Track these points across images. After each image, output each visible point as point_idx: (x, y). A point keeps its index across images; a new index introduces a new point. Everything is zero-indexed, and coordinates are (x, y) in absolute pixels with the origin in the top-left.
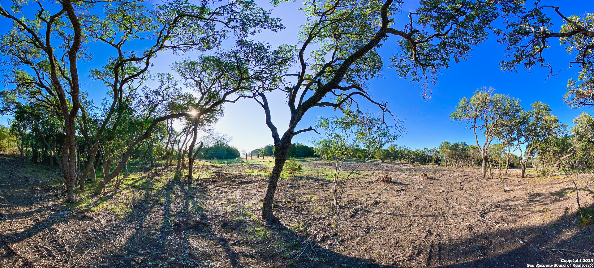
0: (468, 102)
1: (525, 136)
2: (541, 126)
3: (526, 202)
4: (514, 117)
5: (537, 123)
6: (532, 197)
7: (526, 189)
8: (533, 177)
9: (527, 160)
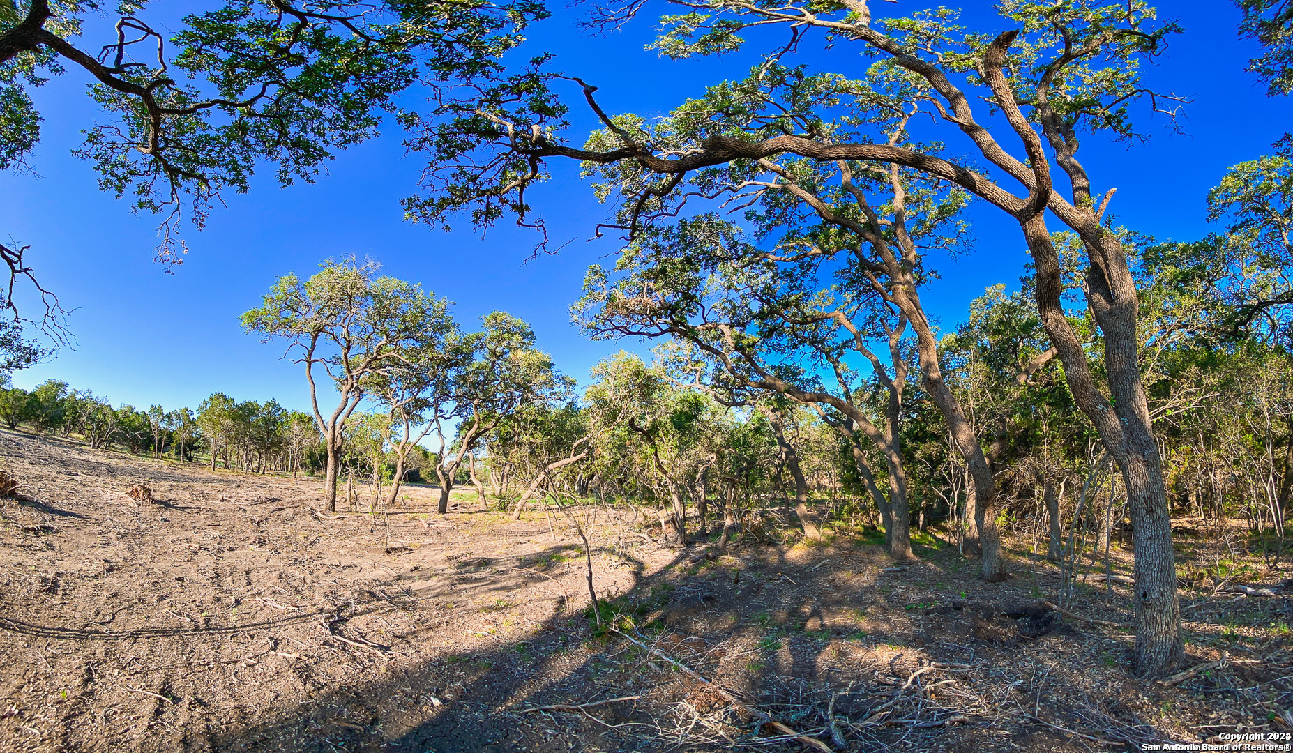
0: (299, 287)
1: (456, 398)
2: (502, 375)
3: (447, 582)
4: (428, 344)
5: (493, 366)
6: (467, 568)
7: (451, 545)
8: (470, 513)
9: (458, 465)
